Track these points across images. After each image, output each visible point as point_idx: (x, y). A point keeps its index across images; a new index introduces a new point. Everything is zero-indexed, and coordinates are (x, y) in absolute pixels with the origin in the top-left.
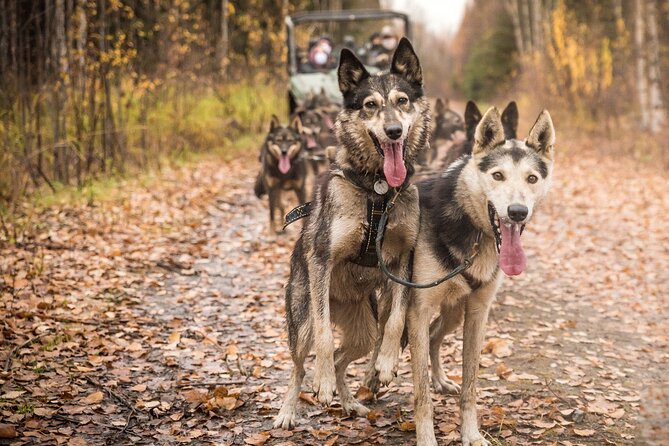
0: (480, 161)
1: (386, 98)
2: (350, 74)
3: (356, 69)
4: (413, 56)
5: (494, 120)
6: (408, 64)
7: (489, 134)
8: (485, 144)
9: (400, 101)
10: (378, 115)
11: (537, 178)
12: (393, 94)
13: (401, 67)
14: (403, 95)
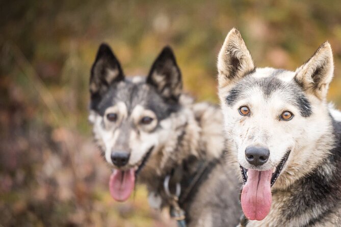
0: (228, 94)
1: (129, 113)
2: (103, 73)
3: (113, 68)
4: (174, 69)
5: (237, 45)
6: (168, 76)
7: (235, 62)
8: (232, 74)
9: (144, 121)
10: (114, 132)
11: (292, 114)
12: (139, 111)
13: (159, 79)
14: (149, 114)
